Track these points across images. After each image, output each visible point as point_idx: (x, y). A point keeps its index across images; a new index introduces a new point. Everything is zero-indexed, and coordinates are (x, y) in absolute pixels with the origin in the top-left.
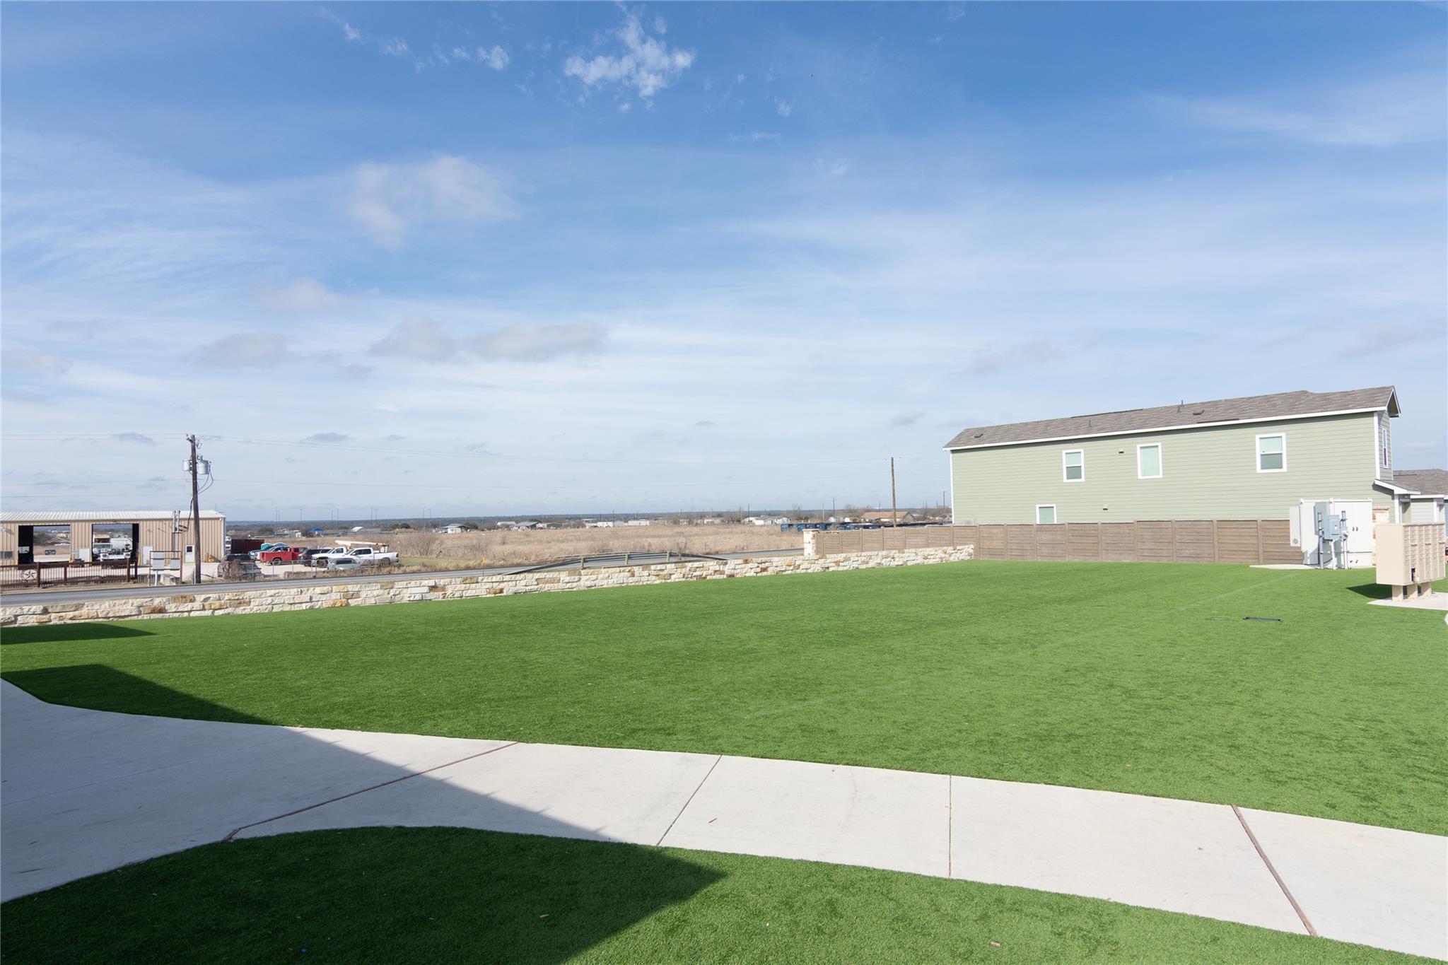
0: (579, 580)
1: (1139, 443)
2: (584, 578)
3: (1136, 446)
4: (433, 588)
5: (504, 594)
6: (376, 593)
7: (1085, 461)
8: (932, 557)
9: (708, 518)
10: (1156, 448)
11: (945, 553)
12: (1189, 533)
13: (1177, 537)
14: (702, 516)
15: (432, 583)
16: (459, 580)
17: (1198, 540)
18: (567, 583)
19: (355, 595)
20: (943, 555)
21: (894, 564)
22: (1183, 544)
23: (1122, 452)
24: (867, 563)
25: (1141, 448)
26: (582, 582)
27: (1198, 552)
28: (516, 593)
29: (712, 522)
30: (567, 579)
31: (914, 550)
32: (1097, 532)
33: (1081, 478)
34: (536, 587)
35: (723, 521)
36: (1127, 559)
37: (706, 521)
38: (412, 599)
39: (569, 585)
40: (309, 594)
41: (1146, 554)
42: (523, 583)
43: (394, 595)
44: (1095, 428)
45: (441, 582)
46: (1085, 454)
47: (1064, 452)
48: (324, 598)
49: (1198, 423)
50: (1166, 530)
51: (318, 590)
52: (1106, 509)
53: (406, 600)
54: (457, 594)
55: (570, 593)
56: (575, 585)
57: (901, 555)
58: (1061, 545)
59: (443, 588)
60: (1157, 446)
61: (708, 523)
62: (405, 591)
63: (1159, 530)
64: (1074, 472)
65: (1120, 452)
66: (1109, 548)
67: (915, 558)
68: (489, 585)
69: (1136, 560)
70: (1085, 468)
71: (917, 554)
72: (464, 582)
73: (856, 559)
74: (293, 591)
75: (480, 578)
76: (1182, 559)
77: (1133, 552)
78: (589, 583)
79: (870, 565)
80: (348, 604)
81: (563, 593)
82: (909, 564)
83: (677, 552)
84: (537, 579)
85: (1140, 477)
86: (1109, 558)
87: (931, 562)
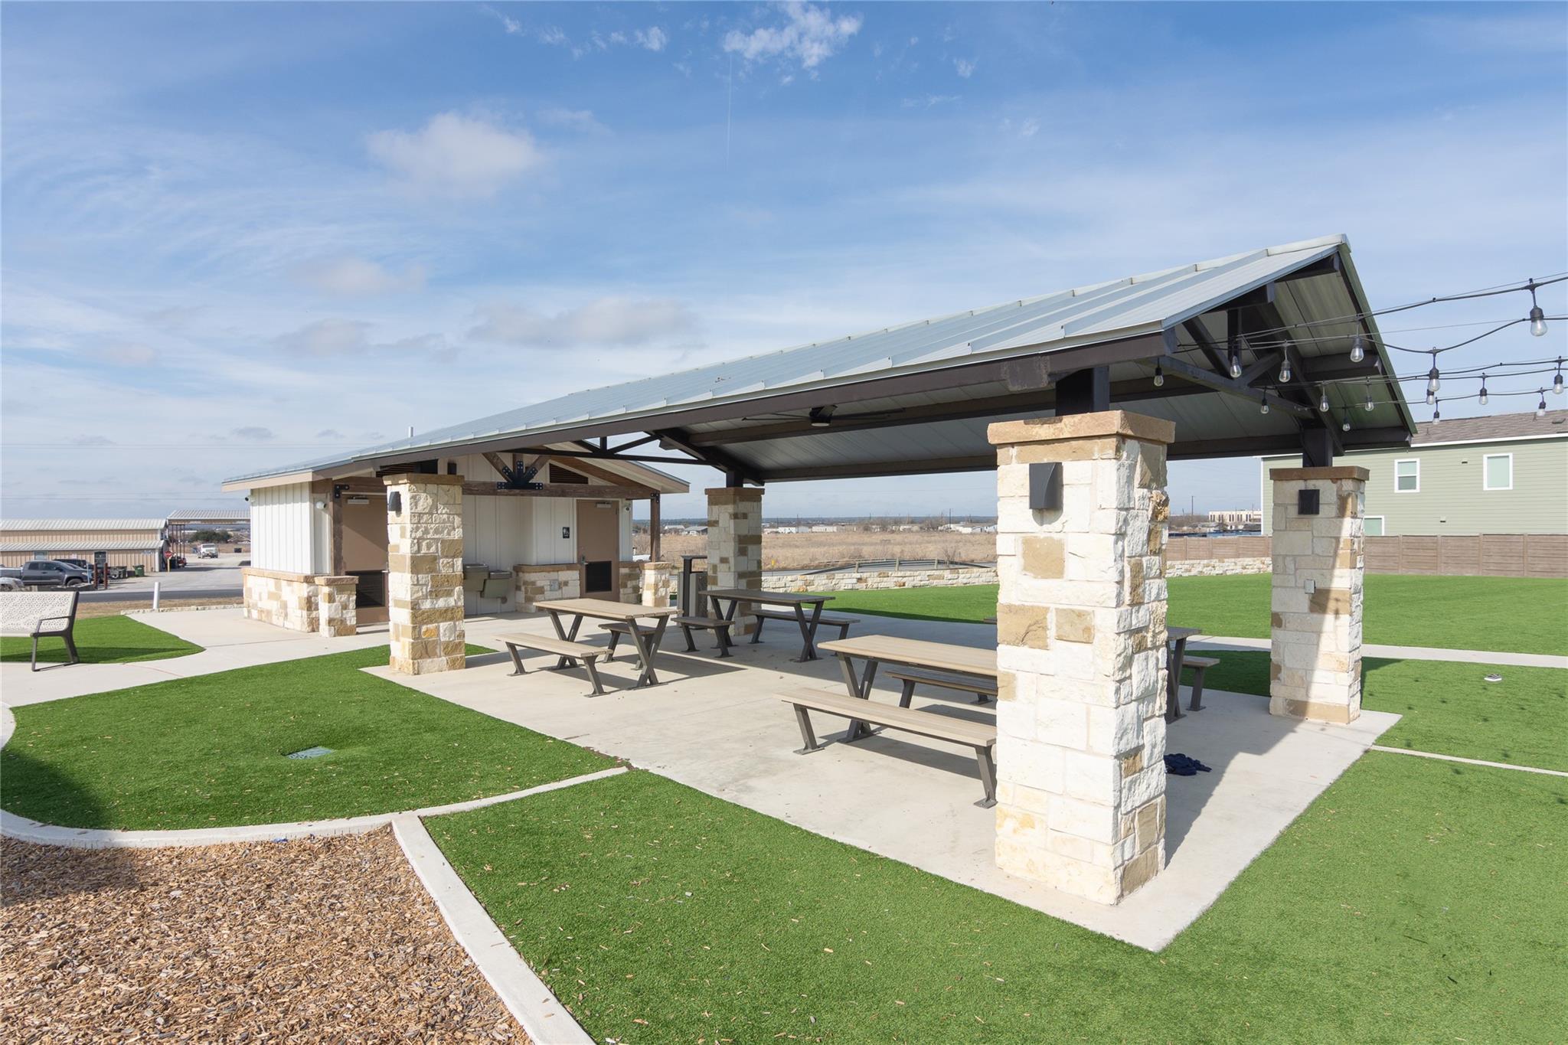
0: (958, 577)
1: (1485, 453)
2: (961, 576)
3: (1482, 457)
4: (859, 580)
5: (906, 587)
6: (824, 582)
7: (1421, 471)
8: (1250, 567)
9: (904, 524)
10: (1507, 459)
11: (1264, 563)
12: (1544, 547)
13: (1529, 551)
14: (898, 521)
15: (858, 575)
16: (876, 574)
17: (1553, 554)
18: (950, 579)
19: (811, 583)
20: (1261, 566)
21: (1214, 572)
22: (1536, 558)
23: (1466, 462)
24: (1190, 571)
25: (1489, 458)
26: (960, 580)
27: (1553, 566)
28: (914, 587)
29: (910, 529)
30: (950, 576)
31: (1233, 560)
32: (1435, 545)
33: (1415, 488)
34: (927, 582)
35: (921, 528)
36: (1470, 573)
37: (901, 528)
38: (846, 588)
39: (950, 582)
40: (784, 581)
41: (1492, 568)
42: (919, 578)
43: (835, 584)
44: (1433, 436)
45: (864, 575)
46: (1421, 463)
47: (1396, 461)
48: (793, 584)
49: (1558, 433)
50: (1518, 544)
51: (790, 578)
52: (1444, 522)
53: (842, 588)
54: (875, 586)
55: (952, 589)
56: (955, 581)
57: (1221, 564)
58: (1394, 558)
59: (866, 581)
60: (1508, 457)
61: (904, 529)
62: (842, 581)
63: (1508, 544)
64: (1407, 482)
65: (1463, 463)
66: (1449, 561)
67: (1235, 567)
68: (896, 579)
69: (1480, 575)
70: (1421, 478)
71: (1236, 564)
72: (879, 576)
73: (1180, 566)
74: (775, 578)
75: (890, 573)
76: (1534, 573)
77: (1476, 566)
78: (965, 581)
79: (1192, 573)
80: (807, 590)
81: (945, 588)
82: (1229, 573)
83: (946, 559)
84: (928, 576)
85: (1486, 488)
86: (1450, 572)
87: (1249, 572)
